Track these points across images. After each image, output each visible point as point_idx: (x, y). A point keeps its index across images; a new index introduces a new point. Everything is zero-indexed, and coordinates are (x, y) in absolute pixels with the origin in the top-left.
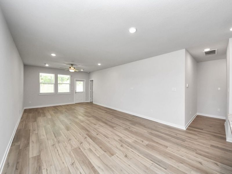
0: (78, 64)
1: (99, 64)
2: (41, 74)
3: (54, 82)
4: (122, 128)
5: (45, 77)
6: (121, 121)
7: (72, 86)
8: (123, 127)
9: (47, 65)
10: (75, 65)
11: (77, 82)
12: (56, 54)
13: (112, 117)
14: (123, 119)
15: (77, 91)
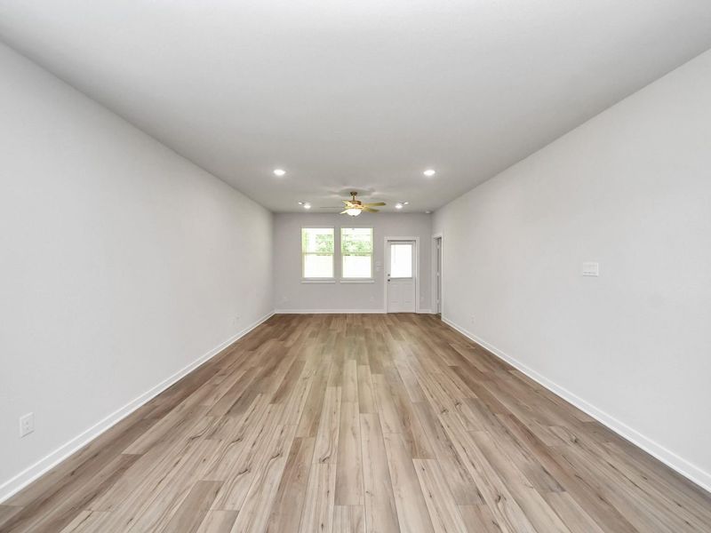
0: (366, 188)
1: (429, 173)
2: (305, 231)
3: (333, 250)
4: (455, 477)
5: (314, 239)
6: (486, 437)
7: (380, 259)
8: (465, 474)
9: (307, 207)
10: (363, 193)
11: (392, 246)
12: (284, 170)
13: (461, 397)
14: (509, 425)
15: (392, 276)
